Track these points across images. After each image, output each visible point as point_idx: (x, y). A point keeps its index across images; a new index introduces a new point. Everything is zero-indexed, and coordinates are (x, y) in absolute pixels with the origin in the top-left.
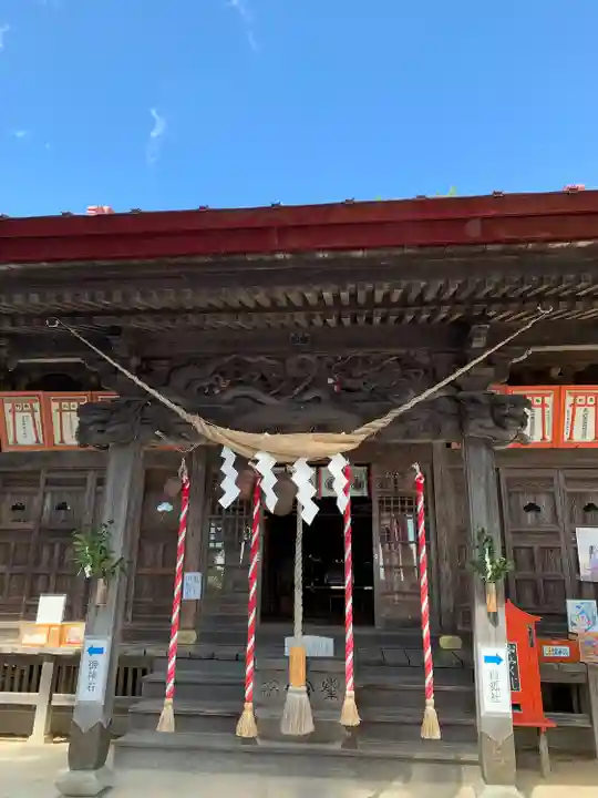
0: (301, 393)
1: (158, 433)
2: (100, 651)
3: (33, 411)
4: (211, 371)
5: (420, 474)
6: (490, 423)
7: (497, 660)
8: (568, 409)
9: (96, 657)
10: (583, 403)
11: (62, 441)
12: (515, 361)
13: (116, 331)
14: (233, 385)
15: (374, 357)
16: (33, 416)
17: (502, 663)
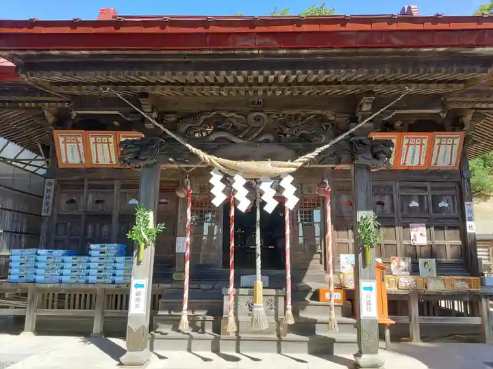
0: (258, 137)
1: (171, 159)
2: (142, 286)
3: (78, 142)
4: (202, 121)
5: (328, 186)
6: (370, 156)
7: (370, 289)
8: (405, 146)
9: (139, 289)
10: (413, 143)
11: (97, 162)
12: (386, 118)
13: (145, 95)
14: (216, 130)
15: (303, 114)
16: (78, 146)
17: (373, 291)
